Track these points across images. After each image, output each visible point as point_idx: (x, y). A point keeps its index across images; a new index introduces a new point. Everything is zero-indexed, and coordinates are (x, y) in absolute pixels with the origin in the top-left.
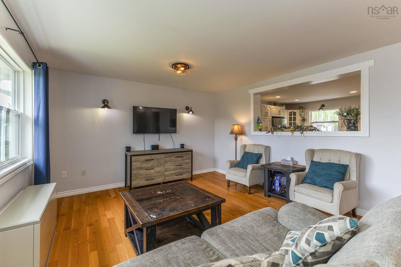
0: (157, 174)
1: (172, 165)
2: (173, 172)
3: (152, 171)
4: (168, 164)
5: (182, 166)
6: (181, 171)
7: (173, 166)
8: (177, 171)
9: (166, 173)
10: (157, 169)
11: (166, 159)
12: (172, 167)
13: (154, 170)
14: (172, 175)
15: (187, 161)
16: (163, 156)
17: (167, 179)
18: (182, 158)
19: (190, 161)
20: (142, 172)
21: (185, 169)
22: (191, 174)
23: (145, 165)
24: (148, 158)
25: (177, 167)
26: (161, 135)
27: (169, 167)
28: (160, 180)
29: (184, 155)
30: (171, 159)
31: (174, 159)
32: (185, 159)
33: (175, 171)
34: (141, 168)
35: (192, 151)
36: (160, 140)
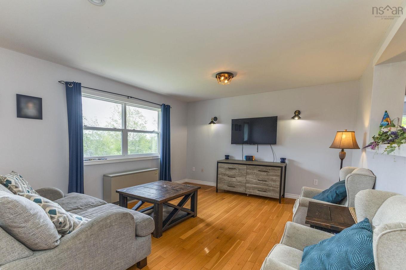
0: (239, 183)
2: (255, 185)
3: (234, 179)
4: (250, 176)
5: (267, 183)
6: (264, 187)
7: (255, 179)
8: (261, 186)
9: (248, 185)
10: (239, 179)
11: (248, 170)
12: (254, 181)
14: (254, 188)
15: (274, 178)
16: (245, 167)
17: (248, 192)
18: (267, 173)
19: (278, 179)
20: (226, 178)
21: (270, 186)
22: (279, 195)
23: (228, 172)
24: (231, 166)
25: (260, 181)
26: (260, 147)
27: (251, 179)
28: (241, 190)
29: (270, 170)
30: (253, 172)
31: (257, 172)
32: (271, 175)
33: (258, 186)
34: (225, 175)
35: (282, 167)
36: (259, 151)
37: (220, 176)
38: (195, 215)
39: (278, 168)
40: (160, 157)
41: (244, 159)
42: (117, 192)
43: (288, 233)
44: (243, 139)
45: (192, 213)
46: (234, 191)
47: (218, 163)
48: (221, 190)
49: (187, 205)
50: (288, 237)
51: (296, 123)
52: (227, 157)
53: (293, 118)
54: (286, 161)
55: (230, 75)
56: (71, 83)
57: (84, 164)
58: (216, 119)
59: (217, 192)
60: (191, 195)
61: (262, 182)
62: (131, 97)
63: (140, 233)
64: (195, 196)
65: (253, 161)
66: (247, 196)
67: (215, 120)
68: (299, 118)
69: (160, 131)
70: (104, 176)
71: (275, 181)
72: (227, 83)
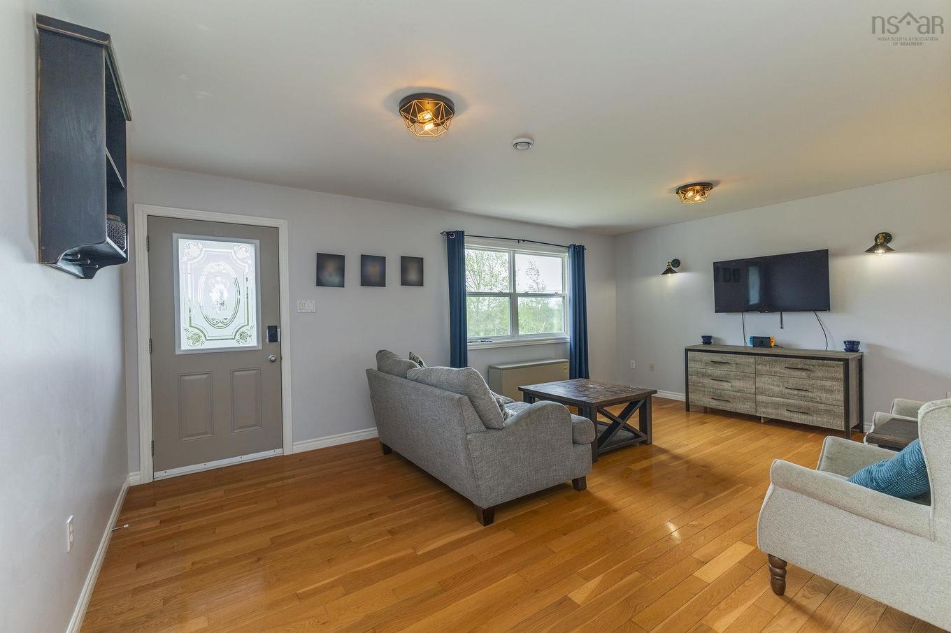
0: (738, 394)
1: (775, 383)
2: (777, 399)
3: (726, 385)
4: (766, 379)
5: (810, 394)
6: (803, 403)
7: (778, 386)
8: (793, 401)
9: (759, 398)
10: (739, 384)
11: (759, 367)
12: (776, 389)
13: (730, 384)
14: (777, 406)
15: (828, 383)
16: (752, 359)
17: (762, 412)
18: (808, 373)
19: (840, 386)
20: (706, 381)
21: (818, 402)
22: (843, 423)
23: (710, 370)
24: (717, 357)
25: (791, 391)
26: (788, 317)
27: (767, 386)
28: (745, 408)
29: (814, 365)
30: (774, 369)
31: (783, 371)
32: (818, 378)
33: (786, 400)
34: (704, 375)
35: (846, 362)
36: (784, 326)
37: (692, 378)
38: (649, 442)
39: (837, 362)
40: (568, 340)
41: (749, 344)
42: (520, 389)
43: (829, 452)
44: (748, 301)
45: (644, 437)
46: (728, 409)
47: (687, 350)
48: (698, 406)
49: (634, 421)
50: (828, 458)
51: (881, 261)
52: (707, 340)
53: (871, 250)
54: (861, 348)
55: (705, 186)
56: (453, 232)
57: (469, 348)
58: (676, 263)
59: (688, 410)
60: (640, 404)
61: (795, 392)
62: (524, 241)
63: (578, 438)
64: (648, 406)
65: (771, 347)
66: (761, 423)
67: (674, 266)
68: (889, 250)
69: (568, 292)
70: (490, 367)
71: (831, 391)
72: (700, 200)
